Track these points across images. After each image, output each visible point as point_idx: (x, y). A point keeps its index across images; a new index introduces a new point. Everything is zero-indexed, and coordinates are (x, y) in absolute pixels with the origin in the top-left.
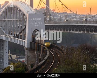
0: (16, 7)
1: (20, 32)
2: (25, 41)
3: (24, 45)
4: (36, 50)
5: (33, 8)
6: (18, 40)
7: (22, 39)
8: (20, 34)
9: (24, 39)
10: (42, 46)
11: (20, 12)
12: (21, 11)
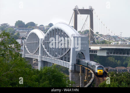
0: (61, 29)
1: (64, 54)
2: (69, 64)
3: (68, 67)
4: (81, 72)
5: (77, 30)
6: (62, 62)
7: (66, 61)
8: (64, 56)
9: (69, 61)
10: (86, 68)
11: (65, 35)
12: (65, 33)
